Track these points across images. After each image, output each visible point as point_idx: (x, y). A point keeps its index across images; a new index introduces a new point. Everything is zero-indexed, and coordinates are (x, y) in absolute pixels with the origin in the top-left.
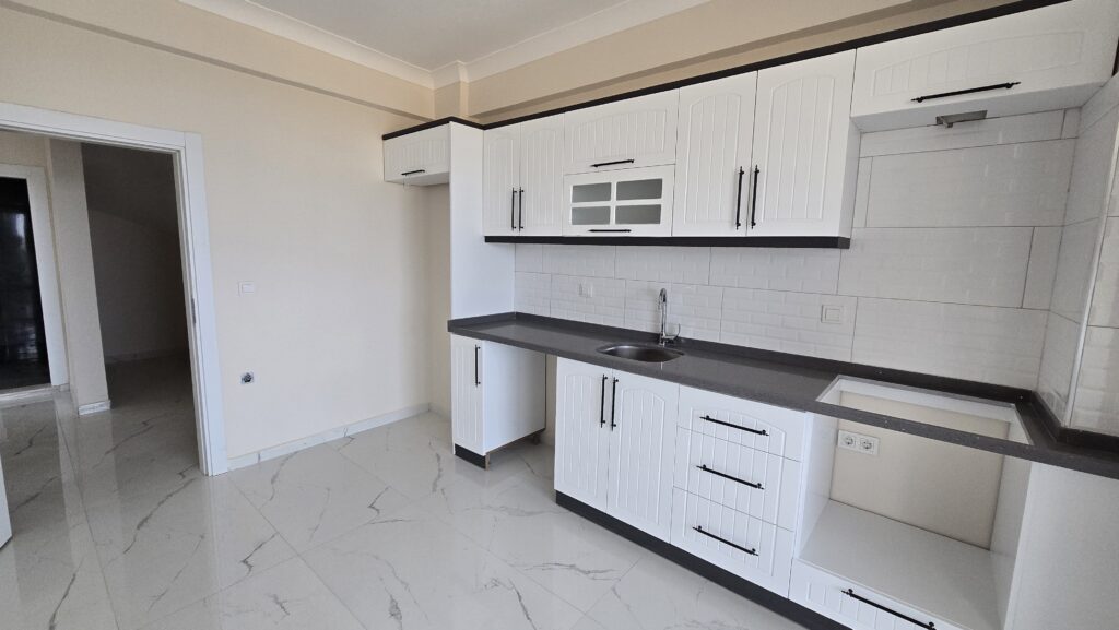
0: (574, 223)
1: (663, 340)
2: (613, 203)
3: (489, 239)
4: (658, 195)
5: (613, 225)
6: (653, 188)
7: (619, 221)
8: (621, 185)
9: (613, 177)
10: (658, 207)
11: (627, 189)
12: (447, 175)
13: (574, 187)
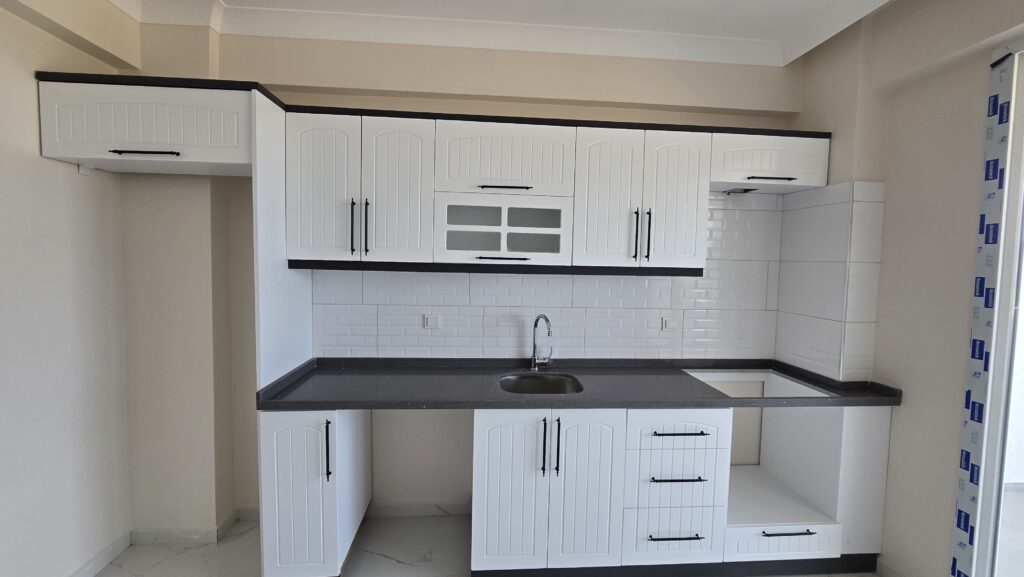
0: (448, 248)
1: (535, 364)
2: (504, 229)
3: (294, 264)
4: (557, 225)
5: (504, 251)
6: (552, 217)
7: (511, 247)
8: (511, 211)
9: (506, 201)
10: (557, 237)
11: (518, 216)
12: (249, 167)
13: (450, 207)
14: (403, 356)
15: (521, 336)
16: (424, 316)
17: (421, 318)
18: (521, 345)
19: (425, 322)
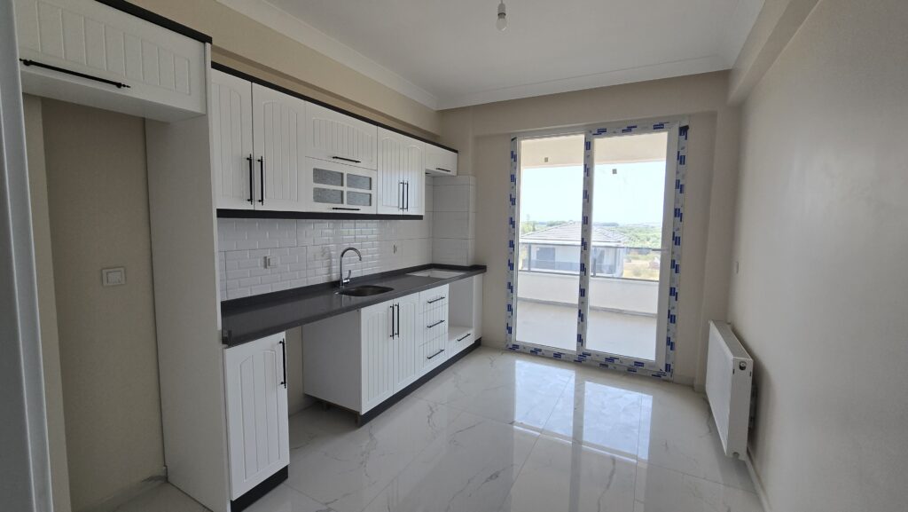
1: (343, 283)
5: (344, 204)
7: (350, 201)
10: (370, 195)
13: (314, 170)
14: (249, 295)
15: (330, 267)
16: (265, 258)
17: (263, 260)
18: (330, 271)
19: (266, 263)
